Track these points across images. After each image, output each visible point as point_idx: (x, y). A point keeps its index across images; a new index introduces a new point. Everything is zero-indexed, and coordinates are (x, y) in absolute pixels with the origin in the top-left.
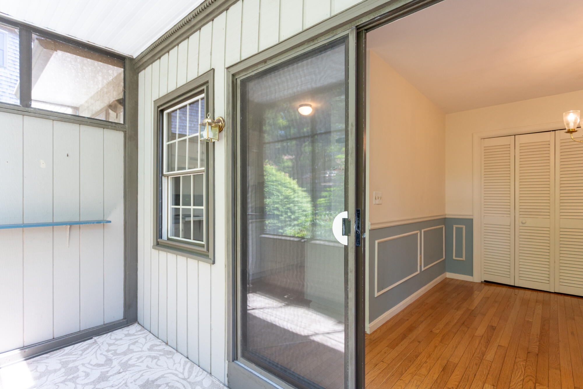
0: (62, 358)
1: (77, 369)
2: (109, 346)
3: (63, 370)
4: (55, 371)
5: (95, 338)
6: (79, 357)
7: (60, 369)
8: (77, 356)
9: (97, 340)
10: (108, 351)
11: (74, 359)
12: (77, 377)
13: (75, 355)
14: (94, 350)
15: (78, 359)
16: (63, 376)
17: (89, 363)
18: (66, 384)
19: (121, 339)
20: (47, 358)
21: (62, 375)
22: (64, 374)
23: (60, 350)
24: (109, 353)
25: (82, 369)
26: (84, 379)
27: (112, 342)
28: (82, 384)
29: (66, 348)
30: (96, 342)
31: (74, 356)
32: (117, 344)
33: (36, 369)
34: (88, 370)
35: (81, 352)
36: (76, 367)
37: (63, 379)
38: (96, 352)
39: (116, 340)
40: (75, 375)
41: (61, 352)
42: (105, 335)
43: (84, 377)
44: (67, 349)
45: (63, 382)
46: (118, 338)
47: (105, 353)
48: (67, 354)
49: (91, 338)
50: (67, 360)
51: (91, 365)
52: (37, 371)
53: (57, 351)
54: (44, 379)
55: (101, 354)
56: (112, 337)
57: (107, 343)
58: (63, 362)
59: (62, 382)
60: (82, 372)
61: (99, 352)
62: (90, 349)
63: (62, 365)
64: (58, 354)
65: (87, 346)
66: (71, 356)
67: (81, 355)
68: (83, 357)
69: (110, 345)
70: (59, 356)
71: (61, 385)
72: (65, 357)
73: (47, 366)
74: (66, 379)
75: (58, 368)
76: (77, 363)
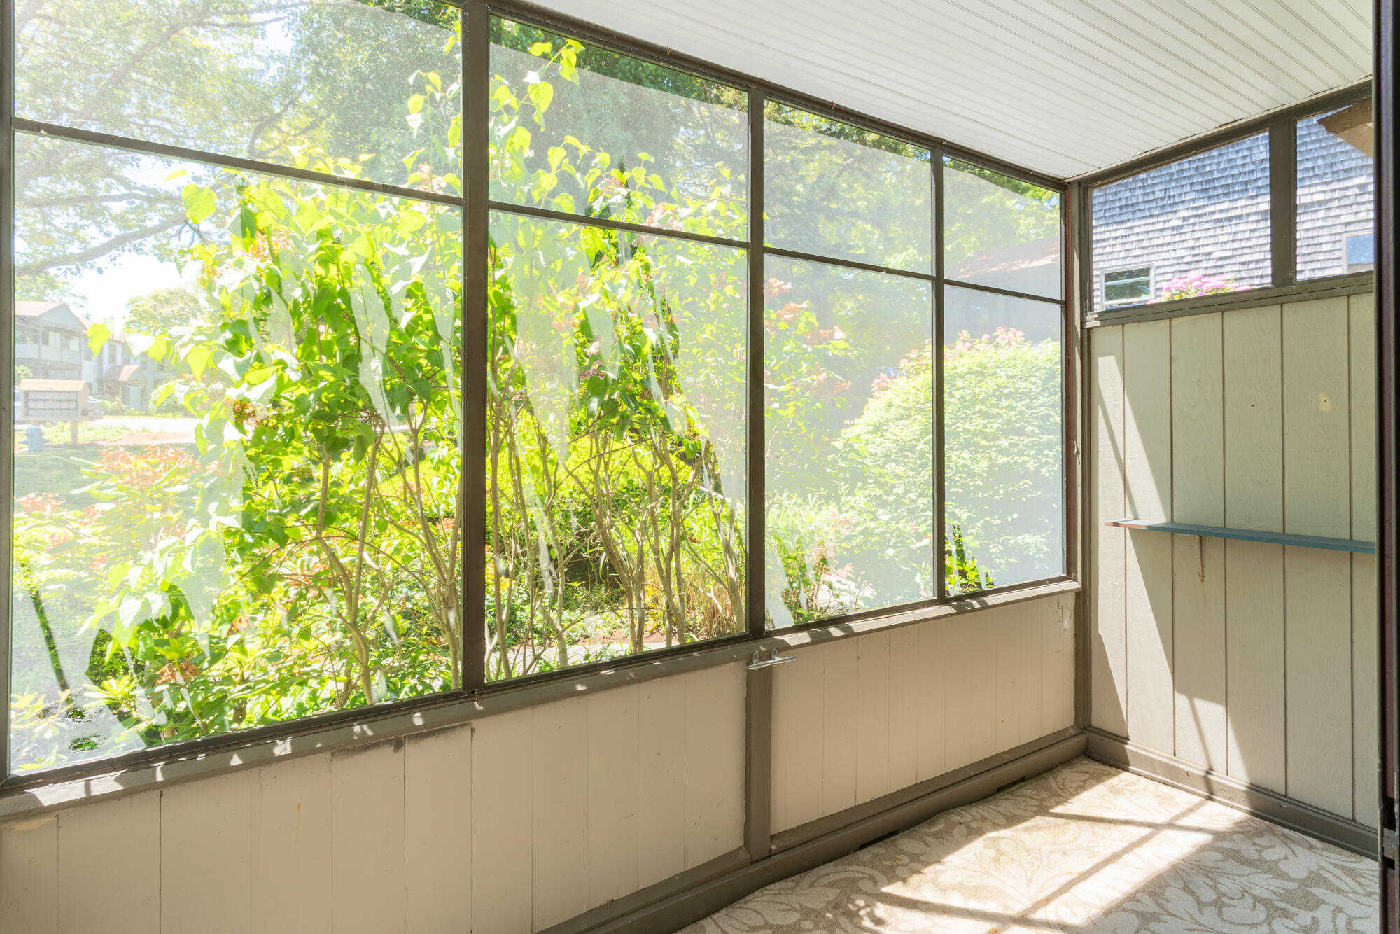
0: (1331, 868)
1: (1312, 903)
3: (1293, 886)
4: (1283, 876)
6: (1357, 893)
7: (1292, 880)
8: (1359, 889)
11: (1347, 889)
12: (1287, 915)
13: (1360, 883)
15: (1350, 895)
16: (1274, 893)
17: (1350, 919)
18: (1255, 906)
20: (1311, 847)
21: (1277, 890)
22: (1282, 892)
23: (1353, 854)
25: (1323, 913)
26: (1292, 929)
31: (1353, 884)
34: (1325, 926)
36: (1321, 902)
37: (1267, 895)
40: (1295, 910)
41: (1350, 859)
43: (1297, 927)
45: (1258, 900)
50: (1330, 877)
58: (1319, 876)
59: (1255, 898)
60: (1313, 917)
63: (1308, 877)
64: (1339, 857)
66: (1348, 880)
70: (1332, 861)
71: (1248, 900)
72: (1338, 872)
73: (1286, 858)
74: (1271, 901)
75: (1293, 876)
76: (1334, 899)
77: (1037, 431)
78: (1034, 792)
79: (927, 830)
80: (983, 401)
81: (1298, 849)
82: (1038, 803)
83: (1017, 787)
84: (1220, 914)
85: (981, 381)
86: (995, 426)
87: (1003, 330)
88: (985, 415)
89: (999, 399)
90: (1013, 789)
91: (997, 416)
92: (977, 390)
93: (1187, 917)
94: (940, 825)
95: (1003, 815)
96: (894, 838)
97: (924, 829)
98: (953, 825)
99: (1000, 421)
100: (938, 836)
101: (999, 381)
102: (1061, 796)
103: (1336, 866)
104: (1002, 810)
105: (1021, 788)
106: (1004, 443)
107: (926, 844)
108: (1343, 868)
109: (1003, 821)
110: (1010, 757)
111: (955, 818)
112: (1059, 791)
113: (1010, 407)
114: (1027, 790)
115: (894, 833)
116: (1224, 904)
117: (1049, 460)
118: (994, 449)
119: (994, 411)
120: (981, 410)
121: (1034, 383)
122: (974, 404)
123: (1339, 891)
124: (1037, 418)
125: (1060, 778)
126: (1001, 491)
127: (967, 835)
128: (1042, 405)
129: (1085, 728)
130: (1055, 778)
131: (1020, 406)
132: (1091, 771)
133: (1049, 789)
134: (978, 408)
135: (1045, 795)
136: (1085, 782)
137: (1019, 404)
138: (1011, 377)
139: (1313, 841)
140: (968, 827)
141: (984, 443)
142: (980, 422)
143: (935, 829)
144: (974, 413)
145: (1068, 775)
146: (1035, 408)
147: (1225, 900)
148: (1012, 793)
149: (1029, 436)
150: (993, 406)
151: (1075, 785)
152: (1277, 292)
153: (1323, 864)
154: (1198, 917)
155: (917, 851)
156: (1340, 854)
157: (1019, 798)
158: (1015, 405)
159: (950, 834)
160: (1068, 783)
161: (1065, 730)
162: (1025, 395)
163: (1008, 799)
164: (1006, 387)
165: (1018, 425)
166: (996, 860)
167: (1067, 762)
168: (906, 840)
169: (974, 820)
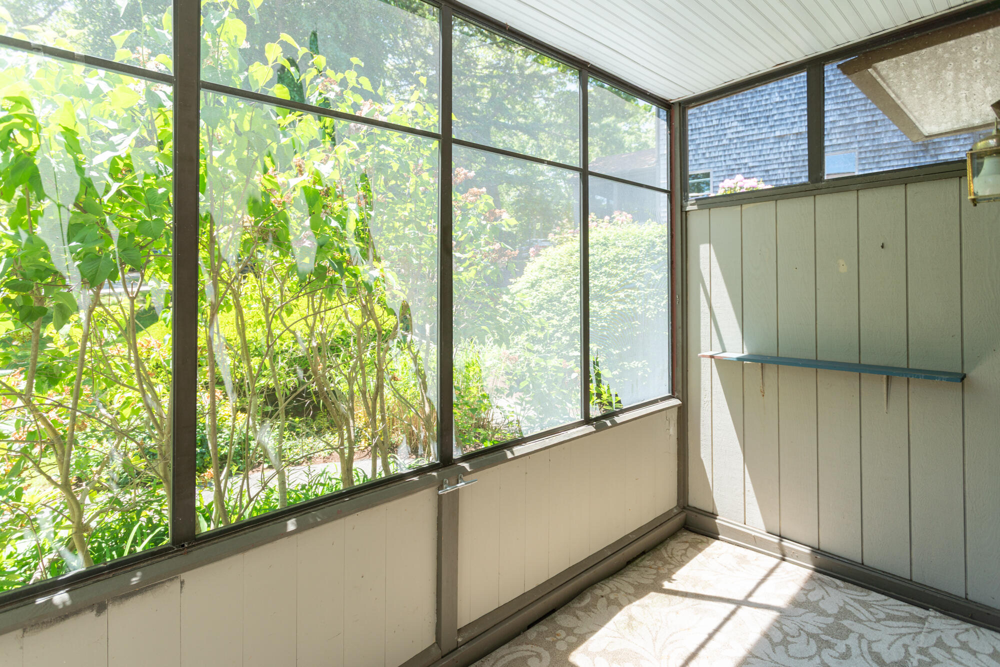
0: (852, 602)
1: (844, 633)
2: (935, 645)
3: (830, 620)
4: (823, 613)
5: (932, 613)
6: (871, 621)
7: (829, 616)
8: (871, 617)
9: (930, 619)
10: (922, 651)
11: (863, 618)
12: (830, 646)
13: (871, 613)
14: (903, 631)
15: (866, 623)
16: (820, 628)
17: (870, 643)
18: (808, 641)
19: (974, 653)
20: (837, 587)
21: (821, 625)
22: (824, 626)
23: (864, 589)
24: (918, 656)
25: (852, 641)
26: (835, 658)
27: (950, 641)
28: (822, 661)
29: (874, 594)
30: (923, 620)
31: (867, 614)
32: (952, 654)
33: (810, 591)
34: (855, 651)
35: (882, 616)
36: (850, 631)
37: (815, 631)
38: (902, 635)
39: (964, 646)
40: (833, 641)
41: (863, 594)
42: (957, 622)
43: (837, 655)
44: (874, 597)
45: (810, 635)
46: (972, 646)
47: (912, 650)
48: (864, 604)
49: (927, 609)
50: (853, 610)
51: (870, 648)
52: (806, 595)
53: (859, 589)
54: (801, 611)
55: (906, 646)
56: (963, 637)
57: (940, 637)
58: (845, 610)
59: (808, 634)
60: (846, 645)
61: (907, 640)
62: (900, 624)
63: (839, 612)
64: (855, 593)
65: (903, 614)
66: (863, 610)
67: (878, 621)
68: (876, 626)
69: (940, 644)
70: (851, 596)
71: (804, 637)
72: (856, 605)
73: (823, 598)
74: (818, 635)
75: (829, 612)
76: (857, 628)
77: (643, 286)
78: (652, 563)
79: (578, 605)
80: (607, 264)
81: (829, 589)
82: (655, 571)
83: (640, 559)
84: (787, 651)
85: (605, 250)
86: (615, 282)
87: (618, 213)
88: (609, 275)
89: (618, 262)
90: (637, 561)
91: (616, 275)
92: (603, 256)
93: (765, 657)
94: (587, 600)
95: (632, 585)
96: (553, 615)
97: (576, 605)
98: (596, 599)
99: (619, 278)
100: (586, 609)
101: (617, 250)
102: (670, 564)
103: (855, 600)
104: (630, 580)
105: (643, 559)
106: (621, 295)
107: (578, 618)
108: (859, 601)
109: (631, 590)
110: (635, 537)
111: (598, 592)
112: (669, 559)
113: (625, 269)
114: (647, 562)
115: (553, 611)
116: (789, 643)
117: (652, 307)
118: (614, 299)
119: (614, 272)
120: (606, 271)
121: (640, 252)
122: (601, 266)
123: (859, 621)
124: (643, 276)
125: (669, 548)
126: (620, 330)
127: (608, 606)
128: (646, 267)
129: (684, 508)
130: (666, 549)
131: (632, 267)
132: (689, 540)
133: (661, 558)
134: (603, 269)
135: (660, 564)
136: (686, 550)
137: (631, 266)
138: (625, 247)
139: (838, 582)
140: (608, 599)
141: (607, 295)
142: (605, 279)
143: (584, 604)
144: (601, 273)
145: (676, 547)
146: (642, 269)
147: (789, 639)
148: (637, 565)
149: (638, 289)
150: (613, 268)
151: (680, 553)
152: (811, 187)
153: (847, 600)
154: (772, 655)
155: (571, 625)
156: (856, 591)
157: (642, 569)
158: (628, 266)
159: (595, 606)
160: (675, 552)
161: (671, 510)
162: (635, 260)
163: (634, 570)
164: (622, 254)
165: (630, 281)
166: (629, 626)
167: (673, 535)
168: (563, 616)
169: (612, 592)
